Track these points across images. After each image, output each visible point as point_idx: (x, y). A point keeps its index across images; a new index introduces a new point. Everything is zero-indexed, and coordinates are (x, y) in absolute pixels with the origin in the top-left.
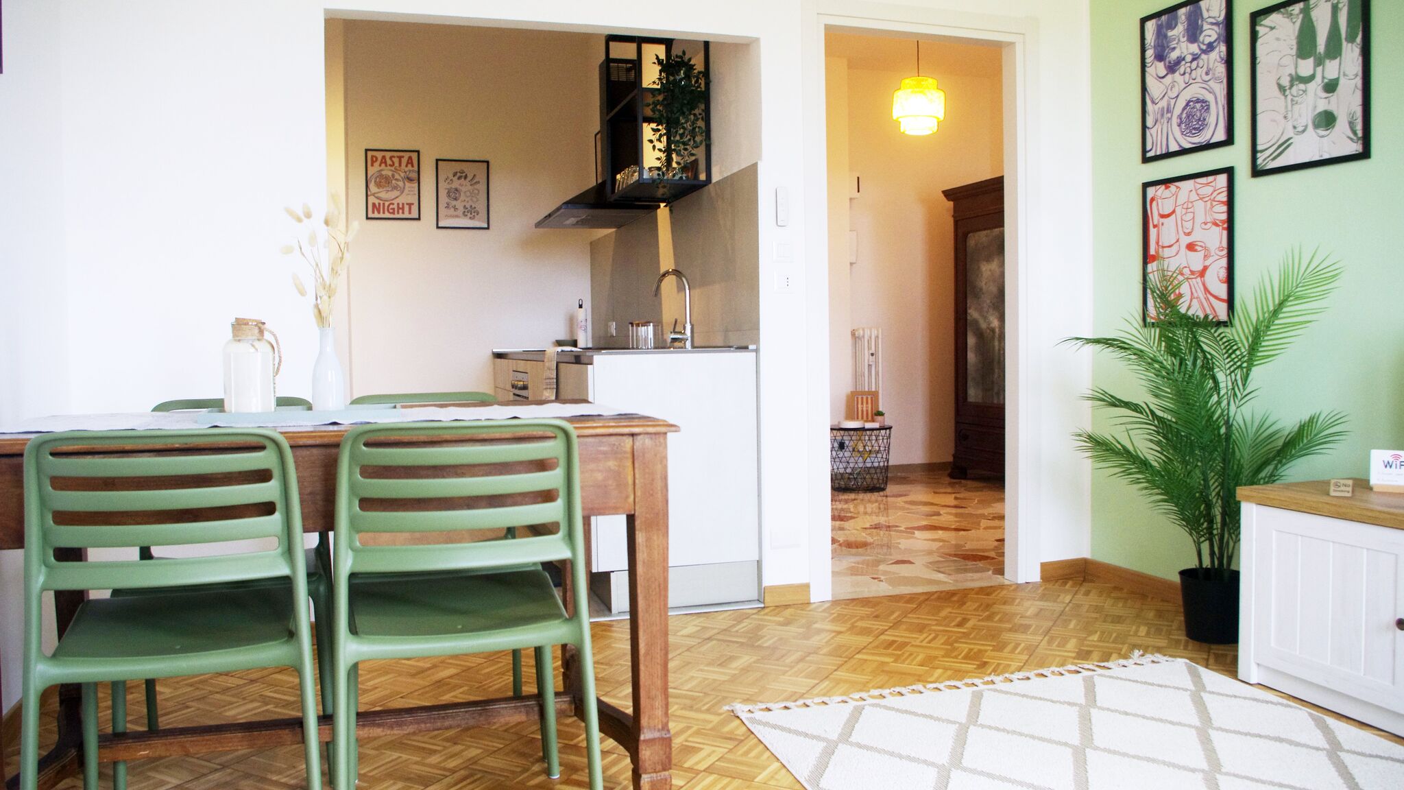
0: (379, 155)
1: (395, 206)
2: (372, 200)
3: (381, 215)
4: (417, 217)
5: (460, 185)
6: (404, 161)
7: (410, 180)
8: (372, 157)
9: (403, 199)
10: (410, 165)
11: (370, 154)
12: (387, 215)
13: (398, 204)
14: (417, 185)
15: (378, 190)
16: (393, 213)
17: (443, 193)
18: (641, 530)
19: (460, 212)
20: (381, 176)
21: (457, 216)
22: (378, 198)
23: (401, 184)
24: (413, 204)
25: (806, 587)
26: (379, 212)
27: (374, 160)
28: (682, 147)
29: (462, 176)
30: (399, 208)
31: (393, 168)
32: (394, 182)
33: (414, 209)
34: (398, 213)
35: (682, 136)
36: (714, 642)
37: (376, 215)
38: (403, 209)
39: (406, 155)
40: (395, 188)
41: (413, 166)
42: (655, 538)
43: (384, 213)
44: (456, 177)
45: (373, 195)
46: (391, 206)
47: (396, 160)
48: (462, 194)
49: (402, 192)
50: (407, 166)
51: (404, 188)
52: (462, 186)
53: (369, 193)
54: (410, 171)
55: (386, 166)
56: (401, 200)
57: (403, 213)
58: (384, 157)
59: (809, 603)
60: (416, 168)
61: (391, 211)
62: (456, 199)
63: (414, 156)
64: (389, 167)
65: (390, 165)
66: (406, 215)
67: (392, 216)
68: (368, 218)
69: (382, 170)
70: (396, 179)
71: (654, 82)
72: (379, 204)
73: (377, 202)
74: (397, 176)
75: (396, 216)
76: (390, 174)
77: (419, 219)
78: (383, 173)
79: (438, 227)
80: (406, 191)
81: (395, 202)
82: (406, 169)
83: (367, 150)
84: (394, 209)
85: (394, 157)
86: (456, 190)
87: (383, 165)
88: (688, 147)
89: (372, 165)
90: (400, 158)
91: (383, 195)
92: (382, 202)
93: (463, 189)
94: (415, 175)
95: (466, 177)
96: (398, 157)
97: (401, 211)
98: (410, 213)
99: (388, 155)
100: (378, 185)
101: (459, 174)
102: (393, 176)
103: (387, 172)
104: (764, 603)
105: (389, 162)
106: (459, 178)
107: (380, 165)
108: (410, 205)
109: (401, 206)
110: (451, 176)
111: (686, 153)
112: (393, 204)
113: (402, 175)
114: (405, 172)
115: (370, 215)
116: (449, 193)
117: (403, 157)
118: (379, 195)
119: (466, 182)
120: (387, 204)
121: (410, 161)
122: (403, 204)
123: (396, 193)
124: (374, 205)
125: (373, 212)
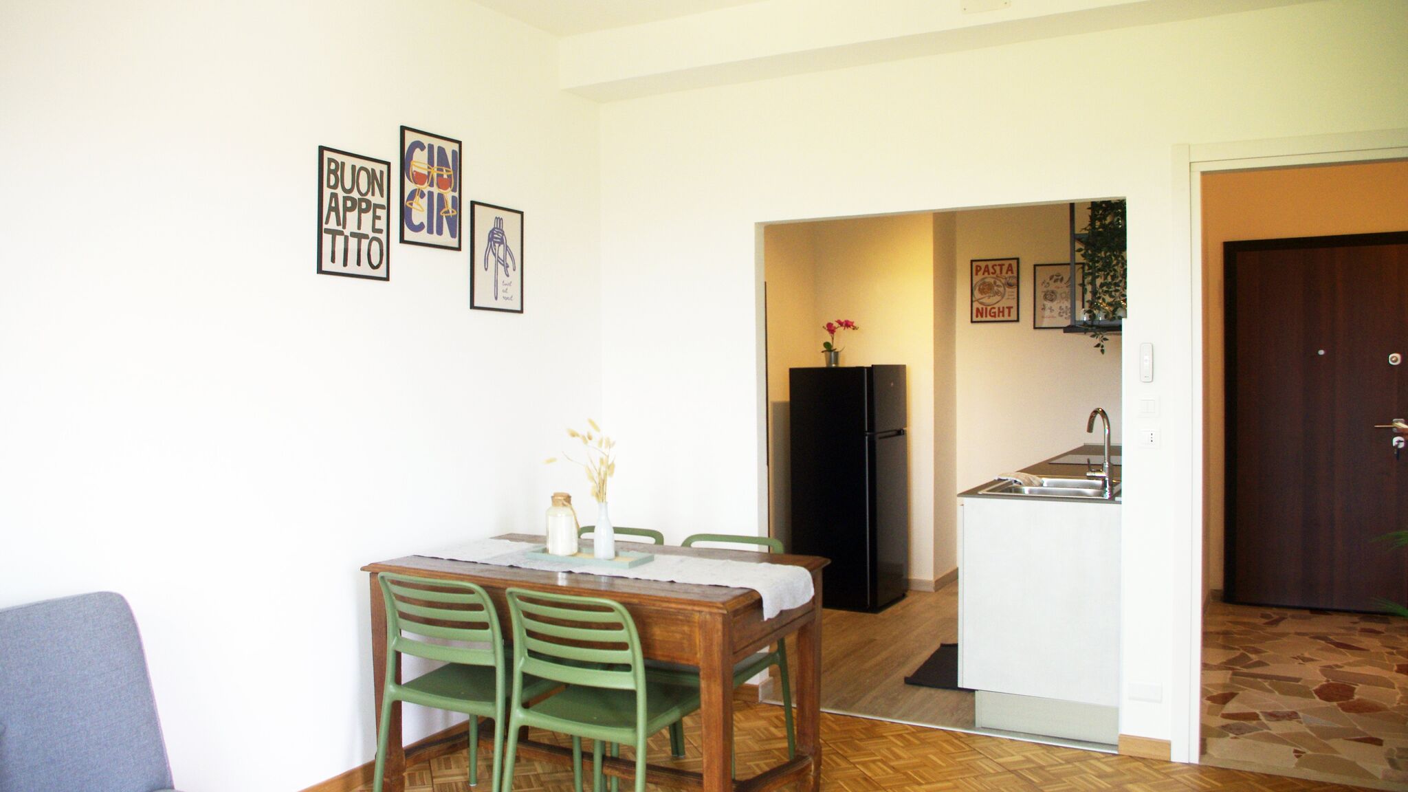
0: (983, 264)
1: (996, 310)
2: (976, 305)
3: (984, 319)
4: (1016, 319)
5: (1056, 287)
6: (1004, 270)
7: (1010, 285)
8: (977, 266)
9: (1004, 303)
10: (1010, 272)
11: (974, 264)
12: (989, 318)
13: (999, 308)
14: (1015, 290)
15: (982, 296)
16: (995, 316)
17: (1040, 295)
18: (703, 678)
19: (1056, 313)
20: (984, 283)
21: (1053, 317)
22: (981, 303)
23: (1001, 289)
24: (1012, 307)
25: (1166, 745)
26: (982, 316)
27: (978, 269)
28: (1113, 288)
29: (1058, 278)
30: (999, 312)
31: (995, 276)
32: (995, 288)
33: (1014, 311)
34: (999, 316)
35: (1114, 277)
36: (1012, 775)
37: (979, 319)
38: (1003, 312)
39: (1007, 263)
40: (997, 293)
41: (1012, 273)
42: (713, 685)
43: (986, 316)
44: (1053, 280)
45: (977, 300)
46: (993, 311)
47: (998, 269)
48: (1058, 295)
49: (1003, 298)
50: (1007, 273)
51: (1004, 294)
52: (1058, 288)
53: (974, 299)
54: (1010, 277)
55: (989, 274)
56: (1001, 305)
57: (1003, 316)
58: (987, 266)
59: (1169, 762)
60: (1015, 274)
61: (992, 314)
62: (1052, 300)
63: (1014, 263)
64: (991, 275)
65: (993, 273)
66: (1006, 318)
67: (993, 319)
68: (972, 322)
69: (986, 278)
70: (998, 286)
71: (1085, 229)
72: (982, 308)
73: (980, 307)
74: (998, 283)
75: (997, 319)
76: (992, 281)
77: (1018, 320)
78: (987, 280)
79: (1035, 328)
80: (1006, 296)
81: (996, 306)
82: (1007, 276)
83: (972, 261)
84: (995, 313)
85: (996, 265)
86: (1053, 292)
87: (986, 274)
88: (1119, 288)
89: (977, 274)
90: (1001, 266)
91: (985, 300)
92: (984, 307)
93: (1059, 291)
94: (1014, 281)
95: (1062, 280)
96: (999, 265)
97: (1001, 314)
98: (1009, 315)
99: (990, 264)
100: (982, 291)
101: (1055, 277)
102: (995, 283)
103: (990, 280)
104: (1118, 751)
105: (991, 270)
106: (1055, 281)
107: (983, 274)
108: (1009, 308)
109: (1001, 310)
110: (1048, 280)
111: (1118, 294)
112: (994, 308)
113: (1003, 281)
114: (1006, 278)
115: (975, 319)
116: (1045, 295)
117: (1003, 265)
118: (983, 301)
119: (1063, 284)
120: (989, 308)
121: (1010, 268)
122: (1003, 308)
123: (997, 298)
124: (978, 309)
125: (977, 316)
